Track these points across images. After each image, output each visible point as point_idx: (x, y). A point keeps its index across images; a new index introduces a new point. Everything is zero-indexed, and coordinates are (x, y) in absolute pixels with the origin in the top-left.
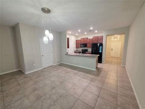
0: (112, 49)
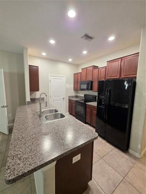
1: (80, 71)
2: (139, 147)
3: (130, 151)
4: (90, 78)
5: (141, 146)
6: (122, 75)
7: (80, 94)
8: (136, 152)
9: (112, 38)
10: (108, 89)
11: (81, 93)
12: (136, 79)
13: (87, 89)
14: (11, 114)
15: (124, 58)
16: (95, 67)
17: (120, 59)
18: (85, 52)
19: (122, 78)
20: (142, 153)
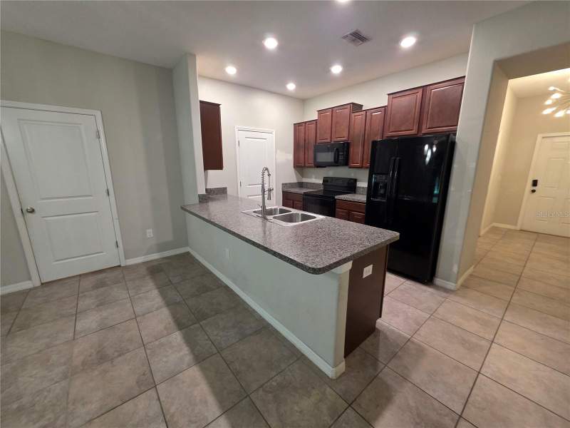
0: (535, 183)
1: (315, 116)
2: (455, 269)
3: (438, 281)
4: (342, 136)
5: (459, 268)
6: (424, 127)
7: (311, 178)
8: (448, 281)
9: (408, 42)
10: (395, 160)
11: (314, 176)
12: (455, 134)
13: (335, 162)
14: (151, 230)
15: (428, 87)
16: (357, 107)
17: (421, 90)
18: (337, 69)
19: (424, 134)
20: (460, 281)
